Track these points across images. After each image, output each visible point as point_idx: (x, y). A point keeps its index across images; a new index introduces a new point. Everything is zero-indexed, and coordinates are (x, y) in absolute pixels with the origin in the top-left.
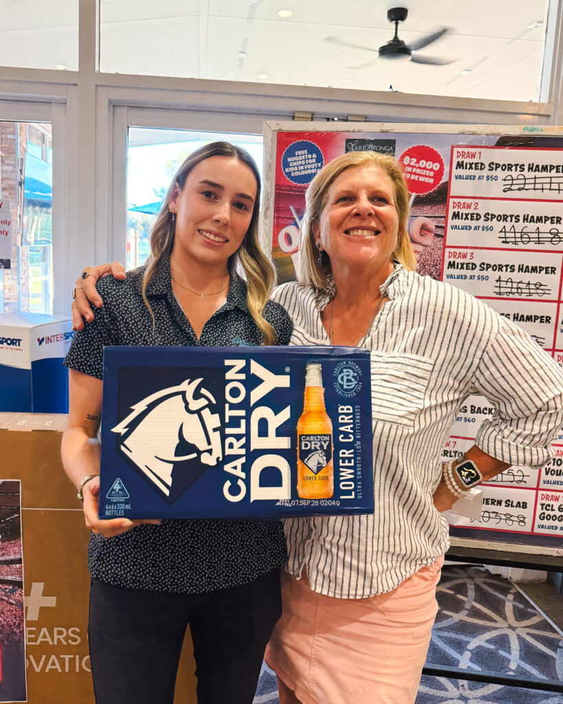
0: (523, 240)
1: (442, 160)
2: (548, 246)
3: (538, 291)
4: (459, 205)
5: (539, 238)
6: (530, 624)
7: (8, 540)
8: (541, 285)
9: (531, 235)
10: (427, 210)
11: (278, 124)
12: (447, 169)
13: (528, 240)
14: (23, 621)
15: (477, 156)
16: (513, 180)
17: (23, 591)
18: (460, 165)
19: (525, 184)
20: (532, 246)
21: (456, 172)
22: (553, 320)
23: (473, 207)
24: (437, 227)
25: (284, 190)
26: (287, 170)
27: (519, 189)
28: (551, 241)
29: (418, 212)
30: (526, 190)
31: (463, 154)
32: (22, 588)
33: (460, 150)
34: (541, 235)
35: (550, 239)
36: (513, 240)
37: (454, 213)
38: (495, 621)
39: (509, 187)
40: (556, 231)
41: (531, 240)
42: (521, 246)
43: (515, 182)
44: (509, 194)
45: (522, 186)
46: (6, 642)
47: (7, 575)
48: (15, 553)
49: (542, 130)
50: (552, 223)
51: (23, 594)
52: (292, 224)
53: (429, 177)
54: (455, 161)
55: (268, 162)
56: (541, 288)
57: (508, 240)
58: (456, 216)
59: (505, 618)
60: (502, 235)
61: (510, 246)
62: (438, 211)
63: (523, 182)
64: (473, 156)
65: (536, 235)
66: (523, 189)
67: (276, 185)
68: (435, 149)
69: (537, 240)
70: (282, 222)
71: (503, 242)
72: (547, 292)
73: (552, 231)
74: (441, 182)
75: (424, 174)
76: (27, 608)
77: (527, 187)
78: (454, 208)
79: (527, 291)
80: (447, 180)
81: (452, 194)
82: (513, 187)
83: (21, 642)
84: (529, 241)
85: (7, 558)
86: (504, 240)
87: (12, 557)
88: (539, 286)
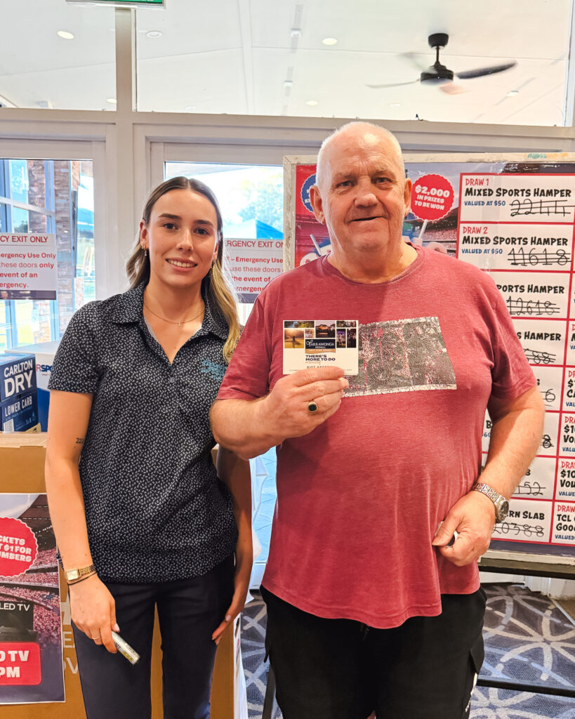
0: (532, 261)
1: (451, 188)
2: (555, 267)
3: (548, 310)
4: (469, 230)
5: (546, 259)
6: (565, 639)
7: (45, 550)
8: (550, 304)
9: (539, 257)
10: (439, 235)
11: (297, 158)
12: (456, 196)
13: (536, 261)
14: (60, 626)
15: (485, 182)
16: (519, 204)
17: (60, 597)
18: (469, 192)
19: (531, 208)
20: (540, 267)
21: (465, 198)
22: (563, 337)
23: (482, 231)
24: (448, 251)
25: (304, 220)
26: (306, 201)
27: (526, 213)
28: (558, 262)
29: (430, 236)
30: (533, 213)
31: (471, 182)
32: (58, 595)
33: (469, 177)
34: (548, 256)
35: (557, 260)
36: (522, 261)
37: (465, 237)
38: (531, 636)
39: (516, 211)
40: (563, 252)
41: (539, 261)
42: (529, 267)
43: (522, 206)
44: (516, 218)
45: (529, 210)
46: (45, 645)
47: (45, 582)
48: (51, 561)
49: (546, 157)
50: (558, 244)
51: (60, 600)
52: (311, 252)
53: (440, 204)
54: (464, 189)
55: (288, 194)
56: (551, 306)
57: (517, 262)
58: (466, 240)
59: (541, 633)
60: (512, 257)
61: (519, 267)
62: (448, 235)
63: (530, 206)
64: (481, 183)
65: (544, 257)
66: (530, 213)
67: (297, 215)
68: (445, 178)
69: (545, 261)
70: (303, 249)
71: (512, 264)
72: (556, 310)
73: (559, 252)
74: (452, 208)
75: (435, 201)
76: (63, 613)
77: (533, 211)
78: (464, 232)
79: (537, 310)
80: (457, 206)
81: (461, 220)
82: (520, 211)
83: (58, 646)
84: (537, 263)
85: (44, 566)
86: (513, 262)
87: (49, 565)
88: (548, 304)
